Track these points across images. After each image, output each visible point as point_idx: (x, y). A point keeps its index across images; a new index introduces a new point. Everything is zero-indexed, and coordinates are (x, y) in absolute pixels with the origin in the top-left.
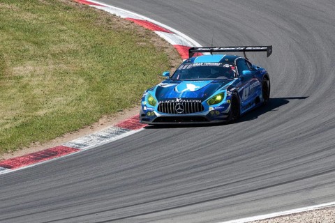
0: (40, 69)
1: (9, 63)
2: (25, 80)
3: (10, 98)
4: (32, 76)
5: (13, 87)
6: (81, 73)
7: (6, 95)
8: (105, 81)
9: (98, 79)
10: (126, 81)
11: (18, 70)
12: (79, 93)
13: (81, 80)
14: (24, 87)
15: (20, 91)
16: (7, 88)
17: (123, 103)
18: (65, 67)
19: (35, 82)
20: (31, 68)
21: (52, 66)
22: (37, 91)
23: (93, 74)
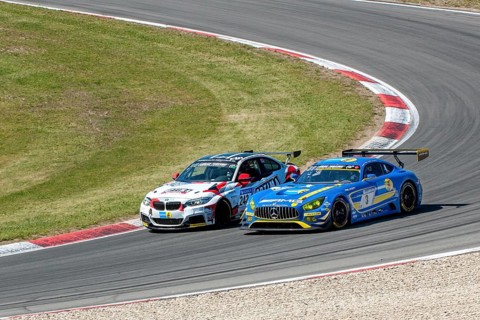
0: (253, 116)
1: (225, 111)
2: (239, 127)
3: (225, 143)
4: (246, 123)
5: (228, 133)
6: (291, 120)
7: (222, 140)
8: (313, 127)
9: (307, 126)
10: (332, 127)
11: (233, 117)
12: (289, 138)
13: (291, 126)
14: (239, 133)
15: (235, 137)
16: (222, 134)
17: (329, 147)
18: (276, 115)
19: (248, 128)
20: (245, 115)
21: (264, 114)
22: (250, 137)
23: (301, 120)
